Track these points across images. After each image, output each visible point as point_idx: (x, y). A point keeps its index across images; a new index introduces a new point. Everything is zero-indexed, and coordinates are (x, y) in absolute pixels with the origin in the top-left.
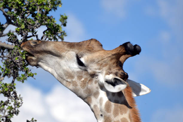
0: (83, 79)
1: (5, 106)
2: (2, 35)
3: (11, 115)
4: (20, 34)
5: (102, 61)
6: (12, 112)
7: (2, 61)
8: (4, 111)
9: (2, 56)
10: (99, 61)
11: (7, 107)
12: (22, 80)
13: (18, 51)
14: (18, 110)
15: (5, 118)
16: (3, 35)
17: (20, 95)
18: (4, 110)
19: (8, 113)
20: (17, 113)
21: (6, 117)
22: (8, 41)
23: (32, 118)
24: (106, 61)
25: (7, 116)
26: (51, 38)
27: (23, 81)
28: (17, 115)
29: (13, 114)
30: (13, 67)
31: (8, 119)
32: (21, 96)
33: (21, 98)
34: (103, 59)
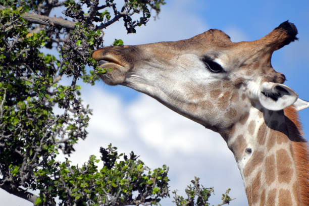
0: (222, 95)
1: (64, 124)
2: (56, 4)
3: (73, 139)
4: (85, 2)
5: (251, 59)
6: (75, 133)
7: (57, 47)
8: (61, 133)
9: (57, 40)
10: (245, 61)
11: (68, 125)
12: (91, 81)
13: (81, 31)
14: (85, 131)
15: (63, 145)
16: (59, 3)
17: (88, 106)
18: (62, 130)
19: (69, 135)
20: (84, 135)
21: (66, 143)
22: (66, 15)
23: (109, 144)
24: (257, 58)
25: (67, 140)
26: (138, 8)
27: (93, 83)
28: (84, 139)
29: (76, 137)
30: (73, 57)
31: (68, 145)
32: (90, 108)
33: (89, 110)
34: (251, 56)
